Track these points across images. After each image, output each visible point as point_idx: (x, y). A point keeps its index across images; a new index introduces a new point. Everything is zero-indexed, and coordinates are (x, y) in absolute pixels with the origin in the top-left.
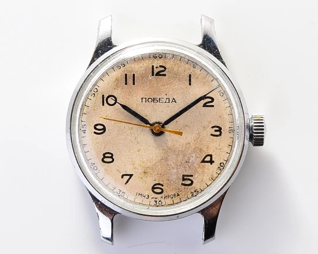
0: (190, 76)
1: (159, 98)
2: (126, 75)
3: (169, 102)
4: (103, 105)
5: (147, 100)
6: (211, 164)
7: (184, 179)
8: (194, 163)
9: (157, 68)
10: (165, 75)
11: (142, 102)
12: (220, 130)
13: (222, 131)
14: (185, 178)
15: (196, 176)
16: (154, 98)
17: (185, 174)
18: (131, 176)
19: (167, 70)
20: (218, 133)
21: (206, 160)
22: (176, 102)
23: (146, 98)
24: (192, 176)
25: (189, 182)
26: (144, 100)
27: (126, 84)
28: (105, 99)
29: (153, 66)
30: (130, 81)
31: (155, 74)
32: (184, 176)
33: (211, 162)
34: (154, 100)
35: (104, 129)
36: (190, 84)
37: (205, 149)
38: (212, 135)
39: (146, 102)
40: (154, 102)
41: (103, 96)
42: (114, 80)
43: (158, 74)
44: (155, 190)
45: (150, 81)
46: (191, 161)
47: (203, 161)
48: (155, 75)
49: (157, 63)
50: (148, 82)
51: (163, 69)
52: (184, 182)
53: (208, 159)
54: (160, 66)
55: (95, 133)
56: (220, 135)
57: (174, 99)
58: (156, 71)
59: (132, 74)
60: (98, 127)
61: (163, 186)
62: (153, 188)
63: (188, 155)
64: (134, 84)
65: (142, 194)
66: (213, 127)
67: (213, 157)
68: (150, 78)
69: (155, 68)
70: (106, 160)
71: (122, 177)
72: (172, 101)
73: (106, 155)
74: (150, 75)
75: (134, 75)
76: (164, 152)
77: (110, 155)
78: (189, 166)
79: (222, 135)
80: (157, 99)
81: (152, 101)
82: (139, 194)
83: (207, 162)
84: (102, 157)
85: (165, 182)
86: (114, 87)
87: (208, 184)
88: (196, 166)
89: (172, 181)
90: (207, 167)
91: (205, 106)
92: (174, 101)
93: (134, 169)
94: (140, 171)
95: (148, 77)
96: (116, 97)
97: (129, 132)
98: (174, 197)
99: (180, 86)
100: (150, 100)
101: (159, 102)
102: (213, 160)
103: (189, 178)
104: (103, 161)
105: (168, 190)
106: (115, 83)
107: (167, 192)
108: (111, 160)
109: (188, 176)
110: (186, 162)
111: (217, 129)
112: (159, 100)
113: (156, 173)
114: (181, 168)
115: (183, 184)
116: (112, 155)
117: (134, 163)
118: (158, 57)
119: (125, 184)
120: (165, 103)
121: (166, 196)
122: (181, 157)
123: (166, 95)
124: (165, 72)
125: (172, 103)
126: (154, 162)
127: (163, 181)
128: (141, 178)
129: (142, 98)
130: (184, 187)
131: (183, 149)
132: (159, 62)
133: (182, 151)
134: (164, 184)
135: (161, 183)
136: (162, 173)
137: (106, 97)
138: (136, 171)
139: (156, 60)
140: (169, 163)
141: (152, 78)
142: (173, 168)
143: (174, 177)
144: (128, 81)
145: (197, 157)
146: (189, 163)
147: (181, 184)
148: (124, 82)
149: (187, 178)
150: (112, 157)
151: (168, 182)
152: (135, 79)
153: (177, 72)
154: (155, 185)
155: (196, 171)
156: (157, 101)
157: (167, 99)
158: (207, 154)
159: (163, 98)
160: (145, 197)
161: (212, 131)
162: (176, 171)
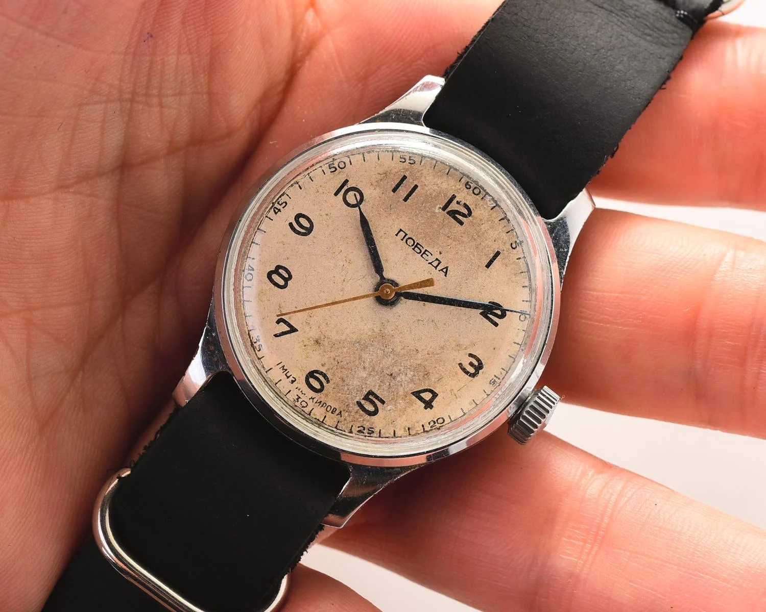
0: (498, 254)
1: (426, 250)
2: (405, 178)
3: (436, 267)
4: (336, 194)
6: (426, 408)
7: (366, 398)
8: (401, 385)
9: (458, 203)
10: (461, 223)
11: (397, 235)
12: (479, 367)
13: (480, 371)
14: (371, 397)
15: (389, 408)
16: (418, 244)
17: (374, 390)
18: (293, 330)
19: (470, 218)
20: (472, 370)
21: (422, 395)
22: (446, 275)
23: (406, 235)
24: (383, 402)
25: (371, 408)
26: (402, 234)
27: (394, 190)
28: (345, 188)
29: (454, 197)
30: (403, 191)
31: (449, 209)
32: (370, 393)
33: (428, 405)
34: (416, 246)
35: (309, 231)
36: (488, 266)
37: (433, 378)
38: (460, 365)
39: (402, 240)
40: (413, 249)
41: (346, 181)
42: (381, 171)
43: (453, 214)
44: (311, 380)
45: (434, 214)
46: (398, 379)
47: (417, 394)
48: (447, 211)
49: (465, 196)
50: (429, 214)
51: (466, 212)
52: (363, 402)
53: (427, 396)
54: (466, 206)
55: (291, 225)
56: (473, 375)
57: (447, 268)
58: (453, 206)
59: (416, 183)
60: (302, 220)
61: (328, 381)
62: (311, 374)
63: (401, 366)
64: (406, 200)
65: (286, 370)
66: (471, 355)
67: (437, 399)
68: (437, 211)
69: (455, 201)
70: (275, 277)
71: (278, 322)
72: (442, 270)
73: (280, 271)
74: (439, 206)
75: (416, 187)
76: (370, 333)
77: (287, 276)
78: (390, 385)
79: (476, 378)
80: (421, 248)
81: (412, 245)
82: (283, 366)
83: (421, 399)
84: (273, 269)
85: (336, 379)
86: (373, 180)
87: (398, 433)
88: (401, 393)
89: (347, 385)
90: (415, 406)
91: (484, 315)
92: (445, 270)
93: (305, 324)
94: (311, 334)
95: (435, 207)
96: (365, 198)
97: (341, 264)
98: (331, 411)
99: (471, 256)
100: (410, 242)
101: (422, 256)
102: (433, 404)
103: (376, 401)
104: (269, 275)
105: (330, 395)
106: (379, 177)
107: (327, 395)
108: (282, 282)
109: (377, 397)
110: (391, 375)
111: (476, 363)
112: (424, 253)
113: (332, 355)
114: (377, 377)
115: (359, 404)
116: (290, 277)
117: (312, 315)
118: (471, 189)
119: (274, 335)
120: (429, 263)
121: (321, 402)
122: (388, 361)
123: (440, 253)
124: (465, 219)
125: (439, 271)
126: (343, 338)
127: (334, 374)
128: (305, 346)
129: (401, 230)
130: (358, 410)
131: (402, 352)
132: (468, 197)
133: (398, 355)
134: (331, 381)
135: (329, 376)
136: (342, 363)
137: (349, 185)
138: (307, 329)
139: (466, 190)
140: (365, 356)
141: (439, 212)
142: (364, 368)
143: (355, 383)
144: (400, 188)
145: (412, 380)
146: (394, 379)
147: (357, 402)
148: (394, 186)
149: (374, 399)
150: (286, 280)
151: (341, 383)
152: (414, 194)
153: (483, 234)
154: (317, 372)
155: (394, 400)
156: (419, 251)
157: (437, 259)
158: (430, 388)
159: (432, 255)
160: (288, 377)
161: (466, 360)
162: (365, 376)
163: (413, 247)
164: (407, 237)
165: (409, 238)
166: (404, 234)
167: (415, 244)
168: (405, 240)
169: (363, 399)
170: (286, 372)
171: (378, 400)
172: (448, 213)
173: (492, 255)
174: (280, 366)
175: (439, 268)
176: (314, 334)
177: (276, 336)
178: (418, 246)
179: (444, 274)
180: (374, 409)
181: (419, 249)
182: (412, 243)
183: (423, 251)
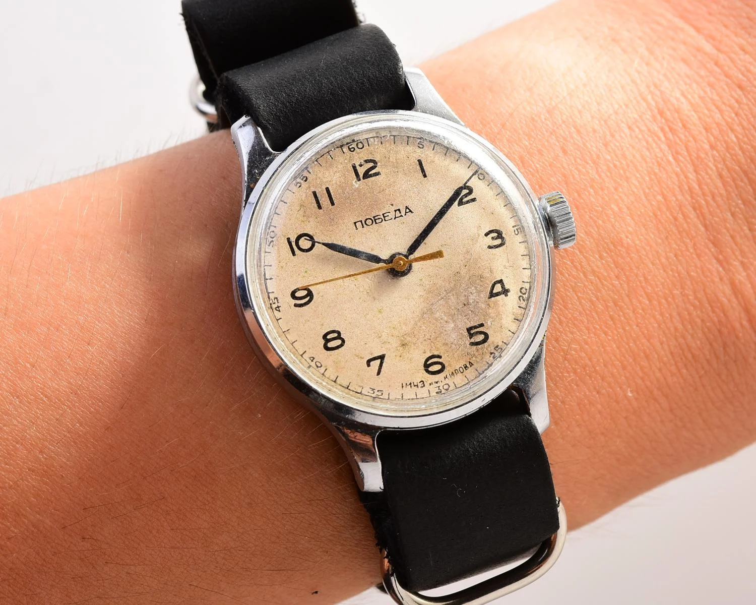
0: (420, 162)
1: (383, 214)
2: (315, 194)
3: (401, 216)
4: (294, 254)
5: (364, 223)
6: (506, 295)
7: (471, 336)
8: (477, 302)
9: (361, 165)
10: (377, 174)
11: (357, 229)
12: (500, 235)
13: (503, 235)
14: (472, 332)
15: (489, 323)
16: (374, 217)
17: (469, 326)
18: (382, 358)
19: (379, 164)
20: (499, 242)
21: (495, 291)
22: (412, 212)
23: (361, 221)
24: (482, 325)
25: (481, 337)
26: (359, 224)
27: (320, 207)
28: (294, 244)
29: (354, 167)
30: (324, 201)
31: (361, 176)
32: (469, 330)
33: (505, 292)
34: (374, 220)
35: (310, 294)
36: (425, 176)
37: (487, 274)
38: (490, 247)
39: (363, 227)
40: (376, 223)
41: (288, 239)
42: (298, 208)
43: (367, 175)
44: (431, 369)
45: (358, 190)
46: (471, 301)
47: (492, 295)
48: (361, 178)
49: (359, 157)
50: (355, 193)
51: (371, 165)
52: (472, 340)
53: (498, 288)
54: (366, 161)
55: (296, 305)
56: (503, 243)
57: (407, 208)
58: (361, 171)
59: (324, 187)
60: (298, 294)
61: (440, 357)
62: (426, 366)
63: (462, 293)
64: (333, 204)
65: (410, 384)
66: (487, 235)
67: (505, 282)
68: (357, 186)
69: (358, 168)
70: (331, 345)
71: (369, 365)
72: (406, 213)
73: (328, 337)
74: (354, 182)
75: (327, 189)
76: (422, 300)
77: (336, 335)
78: (471, 311)
79: (506, 242)
80: (379, 217)
81: (373, 222)
82: (406, 384)
83: (498, 294)
84: (323, 342)
85: (442, 349)
86: (301, 218)
87: (513, 329)
88: (483, 306)
89: (452, 344)
90: (501, 303)
91: (461, 203)
92: (408, 210)
93: (383, 345)
94: (395, 345)
95: (352, 185)
96: (311, 233)
97: (353, 286)
98: (464, 369)
99: (409, 183)
100: (369, 222)
101: (385, 220)
102: (507, 287)
103: (478, 330)
104: (327, 348)
105: (452, 362)
106: (301, 212)
107: (450, 365)
108: (339, 342)
109: (475, 327)
110: (464, 305)
111: (495, 235)
112: (384, 217)
113: (421, 340)
114: (460, 317)
115: (472, 344)
116: (339, 333)
117: (380, 335)
118: (356, 148)
119: (377, 375)
120: (395, 219)
121: (452, 373)
122: (453, 299)
123: (392, 205)
124: (377, 168)
125: (405, 215)
126: (413, 322)
127: (438, 349)
128: (400, 357)
129: (355, 223)
130: (476, 348)
131: (452, 285)
132: (361, 155)
133: (452, 290)
134: (441, 355)
135: (436, 353)
136: (432, 337)
137: (293, 240)
138: (388, 346)
139: (354, 153)
140: (437, 315)
141: (359, 185)
142: (446, 322)
143: (454, 336)
144: (320, 202)
145: (479, 292)
146: (469, 305)
147: (470, 344)
148: (316, 206)
149: (476, 330)
150: (339, 337)
151: (447, 348)
152: (332, 194)
153: (397, 163)
154: (427, 360)
155: (486, 315)
156: (380, 220)
157: (395, 211)
158: (493, 282)
159: (389, 212)
160: (417, 386)
161: (489, 241)
162: (453, 325)
163: (374, 223)
164: (363, 222)
165: (365, 222)
166: (360, 222)
167: (373, 219)
168: (365, 225)
169: (470, 338)
170: (412, 385)
171: (478, 327)
172: (363, 179)
173: (418, 167)
174: (404, 385)
175: (403, 213)
176: (395, 343)
177: (379, 373)
178: (376, 218)
179: (410, 213)
180: (483, 335)
181: (379, 219)
182: (371, 221)
183: (382, 217)
